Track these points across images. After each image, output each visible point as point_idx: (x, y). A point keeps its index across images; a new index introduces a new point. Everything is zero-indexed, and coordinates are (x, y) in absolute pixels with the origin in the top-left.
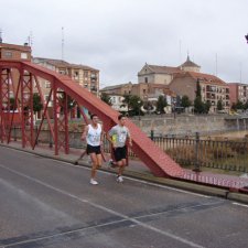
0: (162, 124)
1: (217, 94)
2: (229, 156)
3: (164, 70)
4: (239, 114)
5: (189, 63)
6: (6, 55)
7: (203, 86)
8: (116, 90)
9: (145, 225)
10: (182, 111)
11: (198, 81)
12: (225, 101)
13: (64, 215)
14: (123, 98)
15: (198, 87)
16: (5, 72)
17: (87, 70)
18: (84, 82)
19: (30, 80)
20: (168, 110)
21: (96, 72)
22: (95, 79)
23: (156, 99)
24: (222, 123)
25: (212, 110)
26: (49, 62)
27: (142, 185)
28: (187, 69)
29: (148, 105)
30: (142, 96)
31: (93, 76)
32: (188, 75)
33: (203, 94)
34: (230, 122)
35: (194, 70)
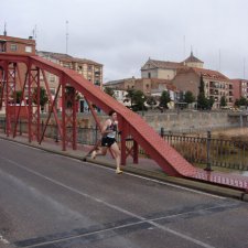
0: (166, 119)
1: (220, 90)
2: (232, 153)
3: (167, 65)
4: (242, 110)
5: (192, 59)
6: (11, 49)
7: (206, 82)
8: (120, 85)
9: (163, 228)
10: (185, 106)
11: (201, 76)
12: (228, 97)
13: (79, 215)
14: (126, 93)
15: (202, 83)
16: (11, 66)
17: (91, 64)
18: (88, 76)
19: (38, 75)
20: (171, 105)
21: (99, 66)
22: (98, 73)
23: (160, 95)
24: (225, 119)
25: (215, 106)
26: (53, 56)
27: (154, 185)
28: (190, 65)
29: (151, 100)
30: (145, 91)
31: (97, 70)
32: (191, 70)
33: (207, 90)
34: (234, 118)
35: (198, 65)
